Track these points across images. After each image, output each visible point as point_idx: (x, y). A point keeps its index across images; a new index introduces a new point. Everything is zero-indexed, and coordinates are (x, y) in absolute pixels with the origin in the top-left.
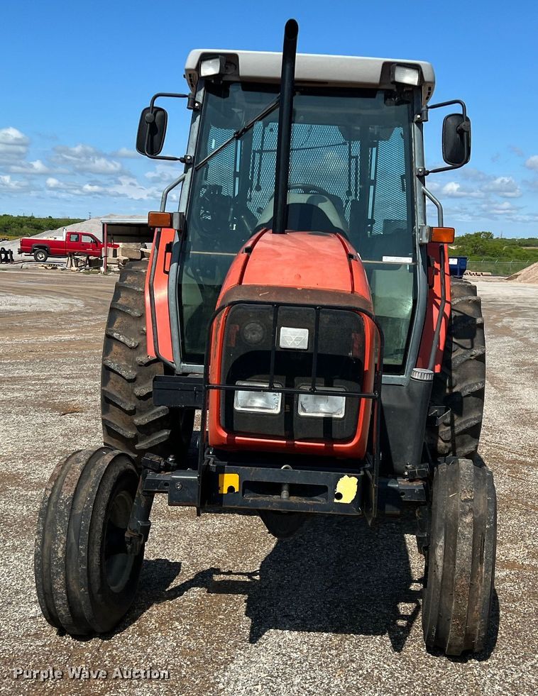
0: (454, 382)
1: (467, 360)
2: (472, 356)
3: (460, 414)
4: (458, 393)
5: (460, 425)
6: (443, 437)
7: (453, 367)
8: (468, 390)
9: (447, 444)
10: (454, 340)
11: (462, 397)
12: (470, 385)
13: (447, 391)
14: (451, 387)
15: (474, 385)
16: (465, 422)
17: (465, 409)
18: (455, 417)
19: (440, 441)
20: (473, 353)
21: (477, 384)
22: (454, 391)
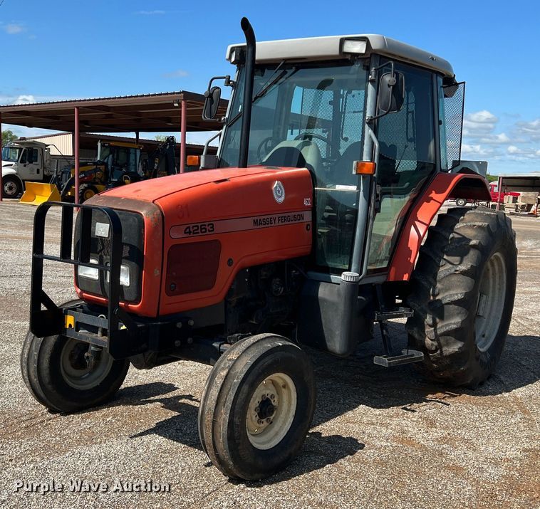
0: (437, 291)
1: (451, 274)
2: (456, 271)
3: (442, 318)
4: (440, 301)
5: (442, 327)
6: (429, 336)
7: (438, 279)
8: (448, 299)
9: (433, 343)
10: (445, 257)
11: (443, 305)
12: (450, 295)
13: (432, 298)
14: (435, 296)
15: (454, 295)
16: (446, 326)
17: (446, 314)
18: (438, 320)
19: (427, 339)
20: (458, 269)
21: (457, 294)
22: (437, 298)
